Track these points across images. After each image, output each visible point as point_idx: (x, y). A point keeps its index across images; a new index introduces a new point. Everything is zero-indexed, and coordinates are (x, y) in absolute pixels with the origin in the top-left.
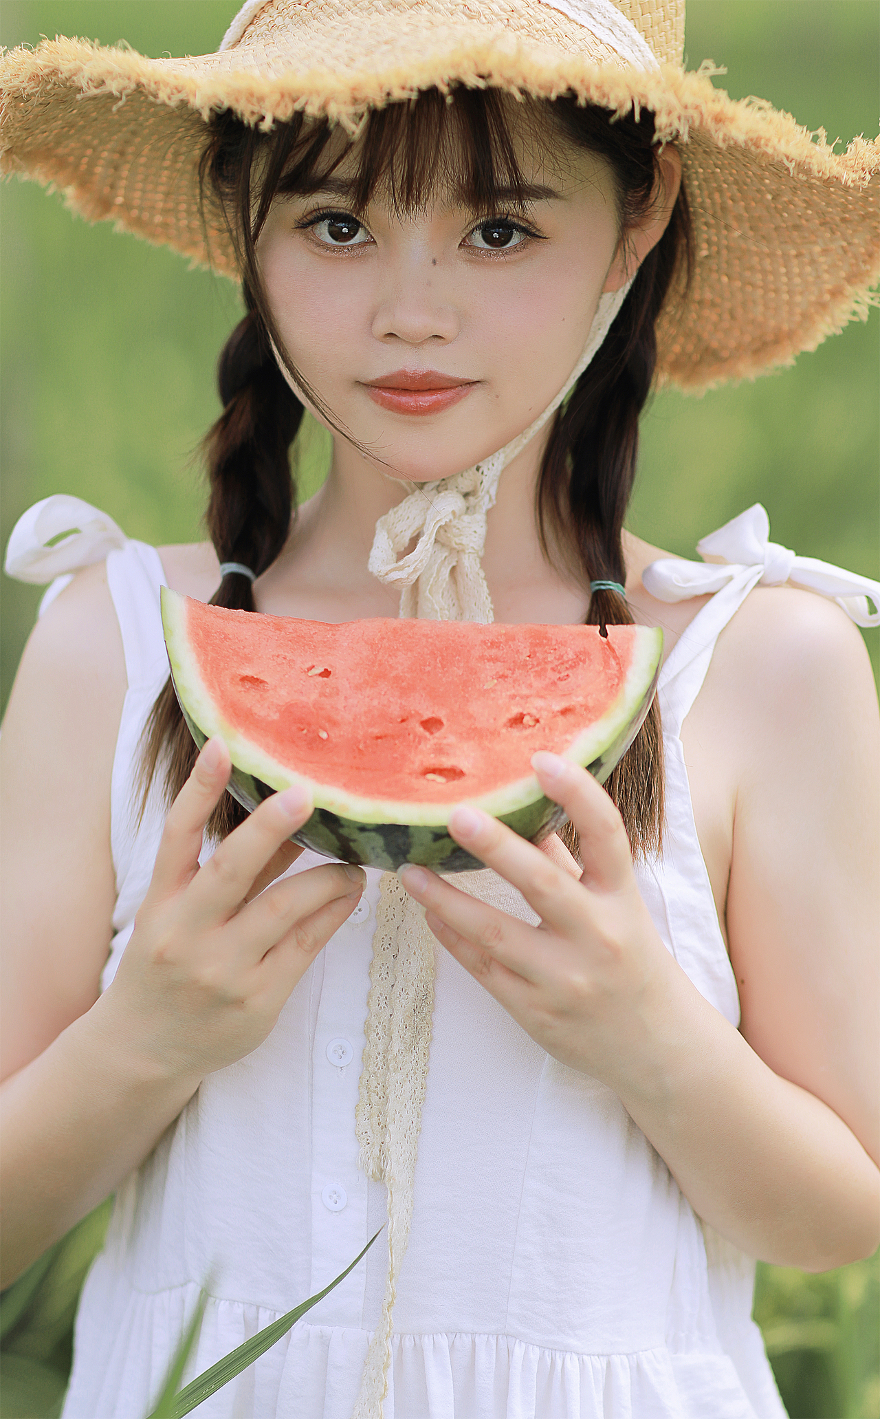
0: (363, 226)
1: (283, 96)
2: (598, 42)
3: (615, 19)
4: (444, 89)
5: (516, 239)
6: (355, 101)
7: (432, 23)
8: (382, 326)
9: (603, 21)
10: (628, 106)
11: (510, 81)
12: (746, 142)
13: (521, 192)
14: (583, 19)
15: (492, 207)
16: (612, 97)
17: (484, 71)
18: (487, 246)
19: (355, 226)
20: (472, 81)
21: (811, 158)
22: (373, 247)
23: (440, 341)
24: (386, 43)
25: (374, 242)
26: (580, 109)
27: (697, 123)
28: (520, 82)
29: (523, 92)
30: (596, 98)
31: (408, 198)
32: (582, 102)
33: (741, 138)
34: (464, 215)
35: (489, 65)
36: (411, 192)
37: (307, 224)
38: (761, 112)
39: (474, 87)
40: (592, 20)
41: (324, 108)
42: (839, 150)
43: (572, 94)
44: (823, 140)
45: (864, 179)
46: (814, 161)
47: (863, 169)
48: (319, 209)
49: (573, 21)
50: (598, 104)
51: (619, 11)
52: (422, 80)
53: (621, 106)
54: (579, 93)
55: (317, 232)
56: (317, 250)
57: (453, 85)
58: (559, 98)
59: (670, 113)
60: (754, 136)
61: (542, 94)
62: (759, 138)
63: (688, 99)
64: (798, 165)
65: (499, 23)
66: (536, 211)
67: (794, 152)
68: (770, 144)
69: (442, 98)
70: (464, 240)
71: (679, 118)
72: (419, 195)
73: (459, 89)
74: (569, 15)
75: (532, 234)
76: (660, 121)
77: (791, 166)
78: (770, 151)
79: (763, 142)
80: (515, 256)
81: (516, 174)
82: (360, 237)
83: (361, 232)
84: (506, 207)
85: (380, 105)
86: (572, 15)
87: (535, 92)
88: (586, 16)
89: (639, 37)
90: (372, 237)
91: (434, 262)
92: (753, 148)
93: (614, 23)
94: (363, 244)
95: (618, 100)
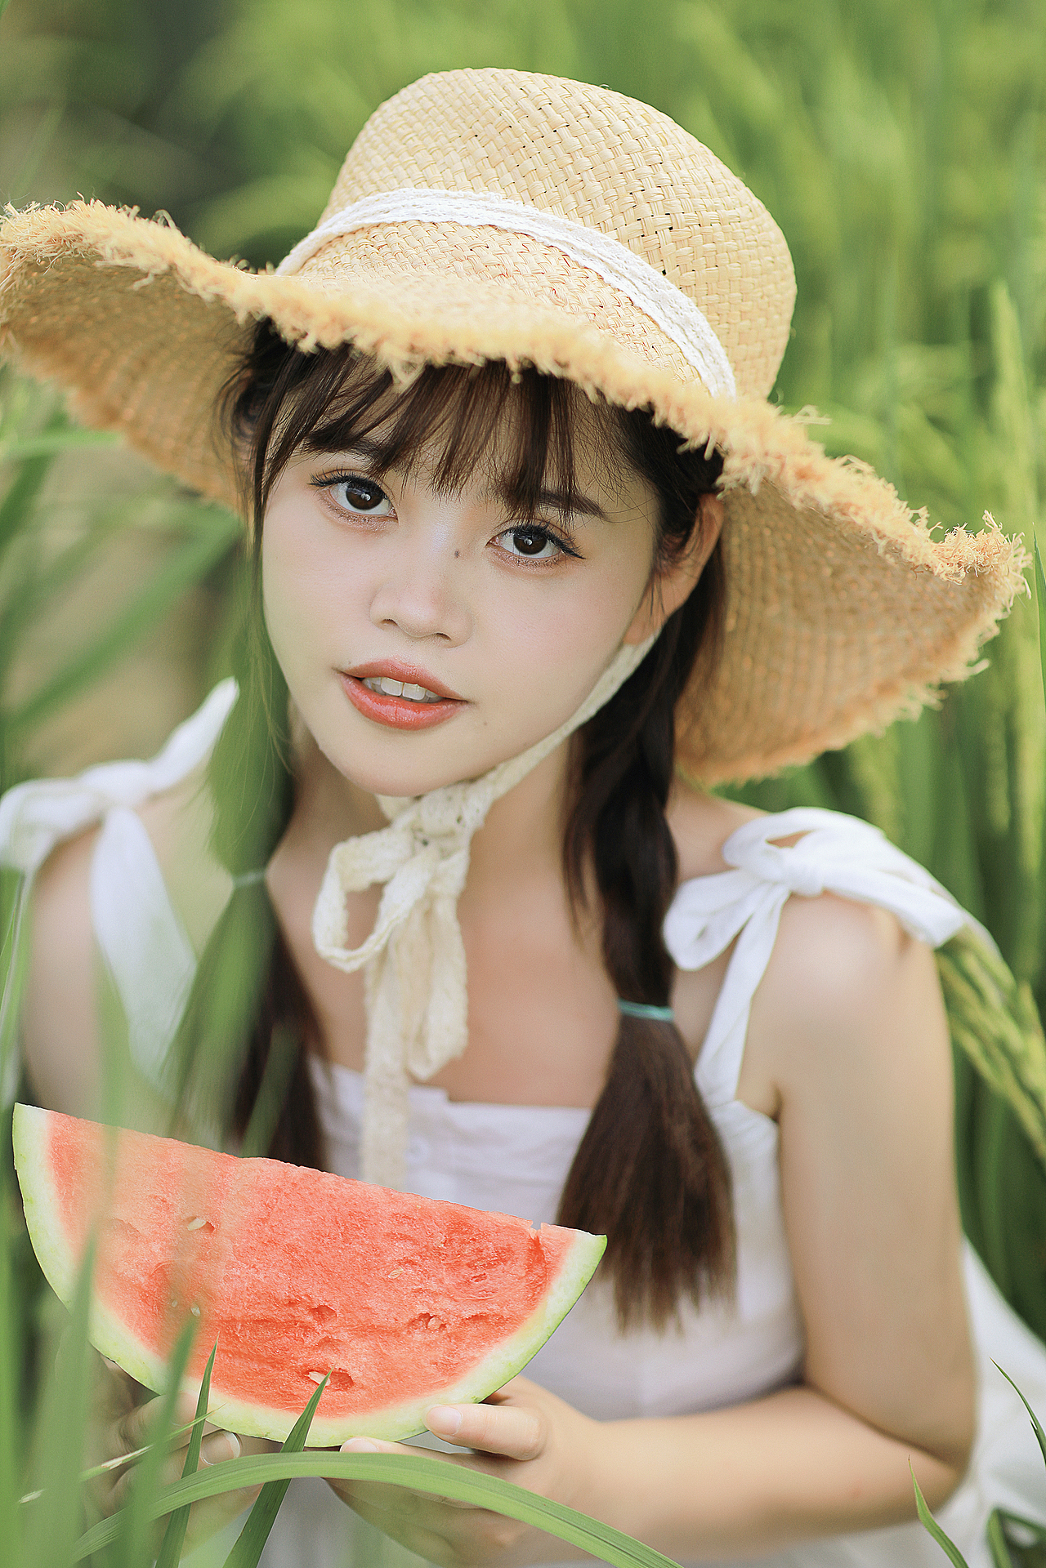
0: (388, 498)
1: (333, 320)
2: (684, 361)
3: (709, 341)
4: (514, 366)
5: (548, 551)
6: (412, 349)
7: (513, 299)
8: (383, 609)
9: (695, 341)
10: (702, 440)
11: (587, 378)
12: (830, 506)
13: (569, 500)
14: (675, 333)
15: (531, 509)
16: (690, 423)
17: (563, 359)
18: (516, 552)
19: (378, 496)
20: (546, 366)
21: (905, 538)
22: (393, 523)
23: (444, 642)
24: (459, 305)
25: (396, 518)
26: (653, 427)
27: (774, 475)
28: (597, 382)
29: (600, 393)
30: (674, 423)
31: (443, 478)
32: (657, 421)
33: (825, 499)
34: (498, 513)
35: (570, 353)
36: (449, 472)
37: (325, 482)
38: (859, 476)
39: (546, 372)
40: (683, 336)
41: (376, 346)
42: (937, 537)
43: (648, 411)
44: (923, 522)
45: (957, 575)
46: (908, 543)
47: (959, 565)
48: (342, 470)
49: (664, 333)
50: (672, 428)
51: (714, 335)
52: (493, 350)
53: (695, 436)
54: (656, 410)
55: (334, 494)
56: (330, 514)
57: (526, 364)
58: (637, 410)
59: (745, 456)
60: (844, 500)
61: (619, 401)
62: (849, 505)
63: (773, 446)
64: (889, 543)
65: (584, 316)
66: (580, 527)
67: (888, 528)
68: (862, 513)
69: (509, 373)
70: (493, 539)
71: (754, 465)
72: (458, 477)
73: (530, 371)
74: (661, 325)
75: (568, 550)
76: (731, 464)
77: (882, 543)
78: (859, 521)
79: (852, 509)
80: (543, 571)
81: (570, 482)
82: (381, 509)
83: (384, 502)
84: (549, 514)
85: (440, 361)
86: (664, 325)
87: (612, 396)
88: (677, 330)
89: (727, 366)
90: (395, 512)
91: (457, 554)
92: (837, 515)
93: (708, 347)
94: (385, 518)
95: (695, 430)
